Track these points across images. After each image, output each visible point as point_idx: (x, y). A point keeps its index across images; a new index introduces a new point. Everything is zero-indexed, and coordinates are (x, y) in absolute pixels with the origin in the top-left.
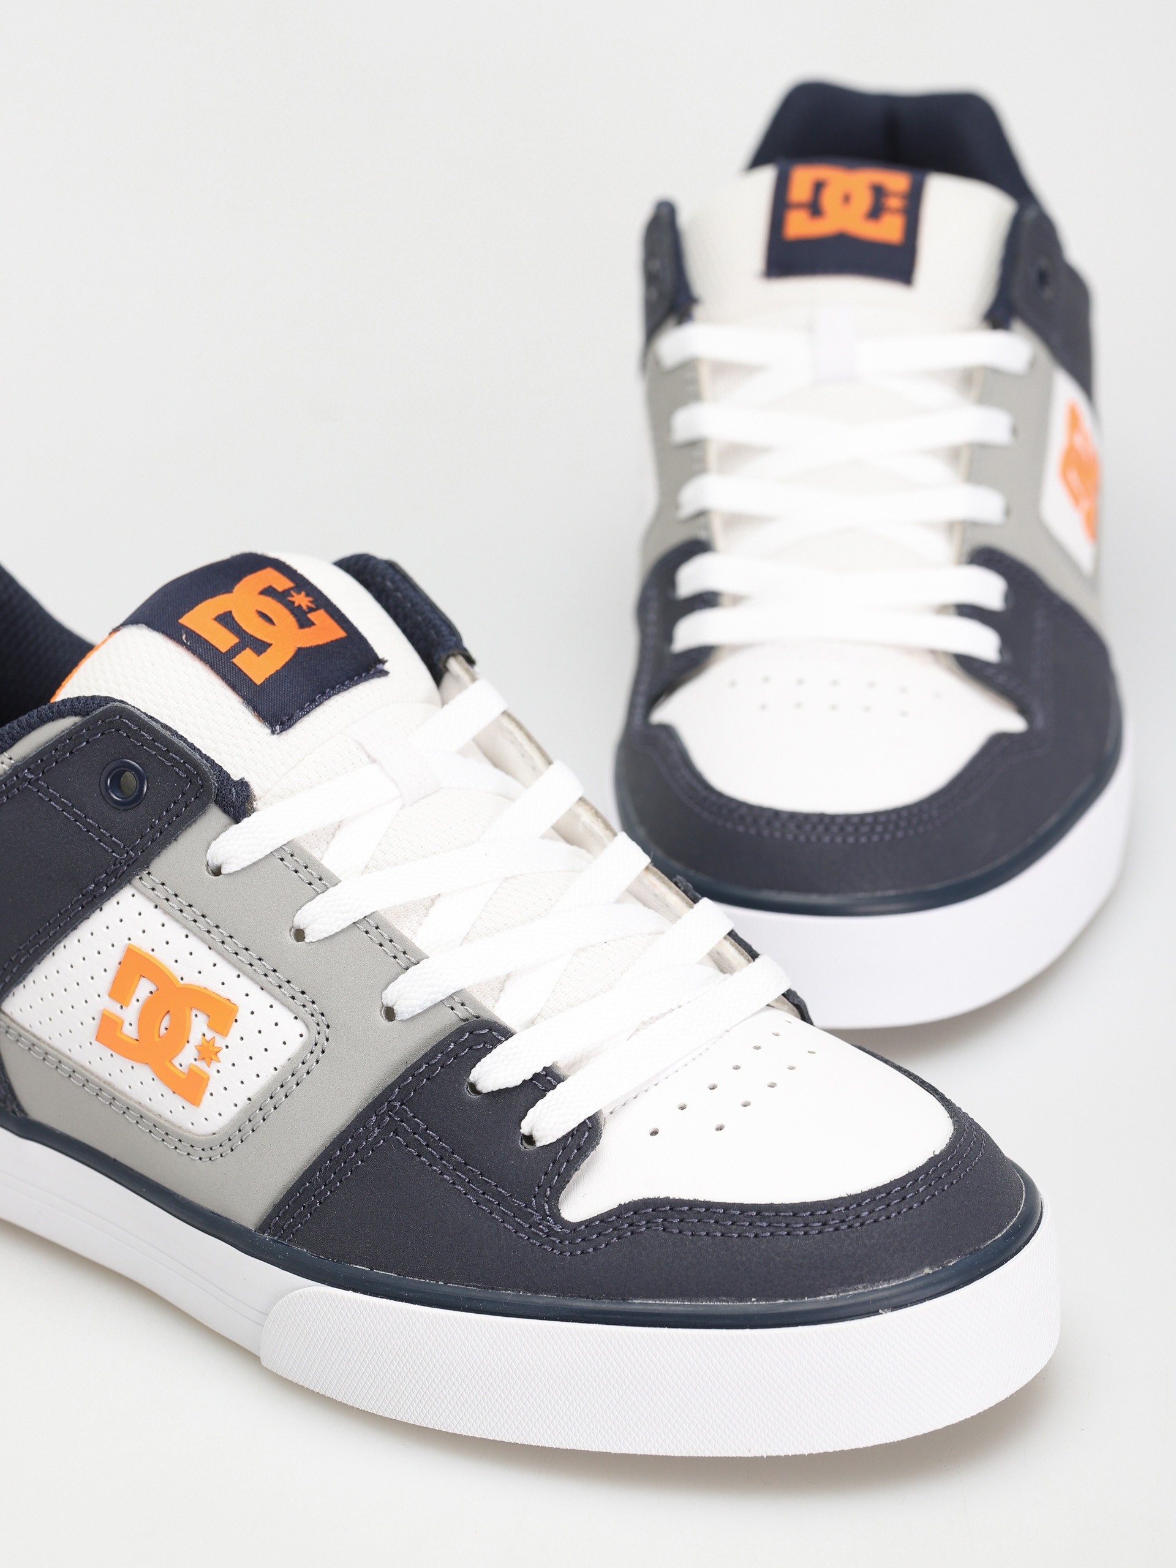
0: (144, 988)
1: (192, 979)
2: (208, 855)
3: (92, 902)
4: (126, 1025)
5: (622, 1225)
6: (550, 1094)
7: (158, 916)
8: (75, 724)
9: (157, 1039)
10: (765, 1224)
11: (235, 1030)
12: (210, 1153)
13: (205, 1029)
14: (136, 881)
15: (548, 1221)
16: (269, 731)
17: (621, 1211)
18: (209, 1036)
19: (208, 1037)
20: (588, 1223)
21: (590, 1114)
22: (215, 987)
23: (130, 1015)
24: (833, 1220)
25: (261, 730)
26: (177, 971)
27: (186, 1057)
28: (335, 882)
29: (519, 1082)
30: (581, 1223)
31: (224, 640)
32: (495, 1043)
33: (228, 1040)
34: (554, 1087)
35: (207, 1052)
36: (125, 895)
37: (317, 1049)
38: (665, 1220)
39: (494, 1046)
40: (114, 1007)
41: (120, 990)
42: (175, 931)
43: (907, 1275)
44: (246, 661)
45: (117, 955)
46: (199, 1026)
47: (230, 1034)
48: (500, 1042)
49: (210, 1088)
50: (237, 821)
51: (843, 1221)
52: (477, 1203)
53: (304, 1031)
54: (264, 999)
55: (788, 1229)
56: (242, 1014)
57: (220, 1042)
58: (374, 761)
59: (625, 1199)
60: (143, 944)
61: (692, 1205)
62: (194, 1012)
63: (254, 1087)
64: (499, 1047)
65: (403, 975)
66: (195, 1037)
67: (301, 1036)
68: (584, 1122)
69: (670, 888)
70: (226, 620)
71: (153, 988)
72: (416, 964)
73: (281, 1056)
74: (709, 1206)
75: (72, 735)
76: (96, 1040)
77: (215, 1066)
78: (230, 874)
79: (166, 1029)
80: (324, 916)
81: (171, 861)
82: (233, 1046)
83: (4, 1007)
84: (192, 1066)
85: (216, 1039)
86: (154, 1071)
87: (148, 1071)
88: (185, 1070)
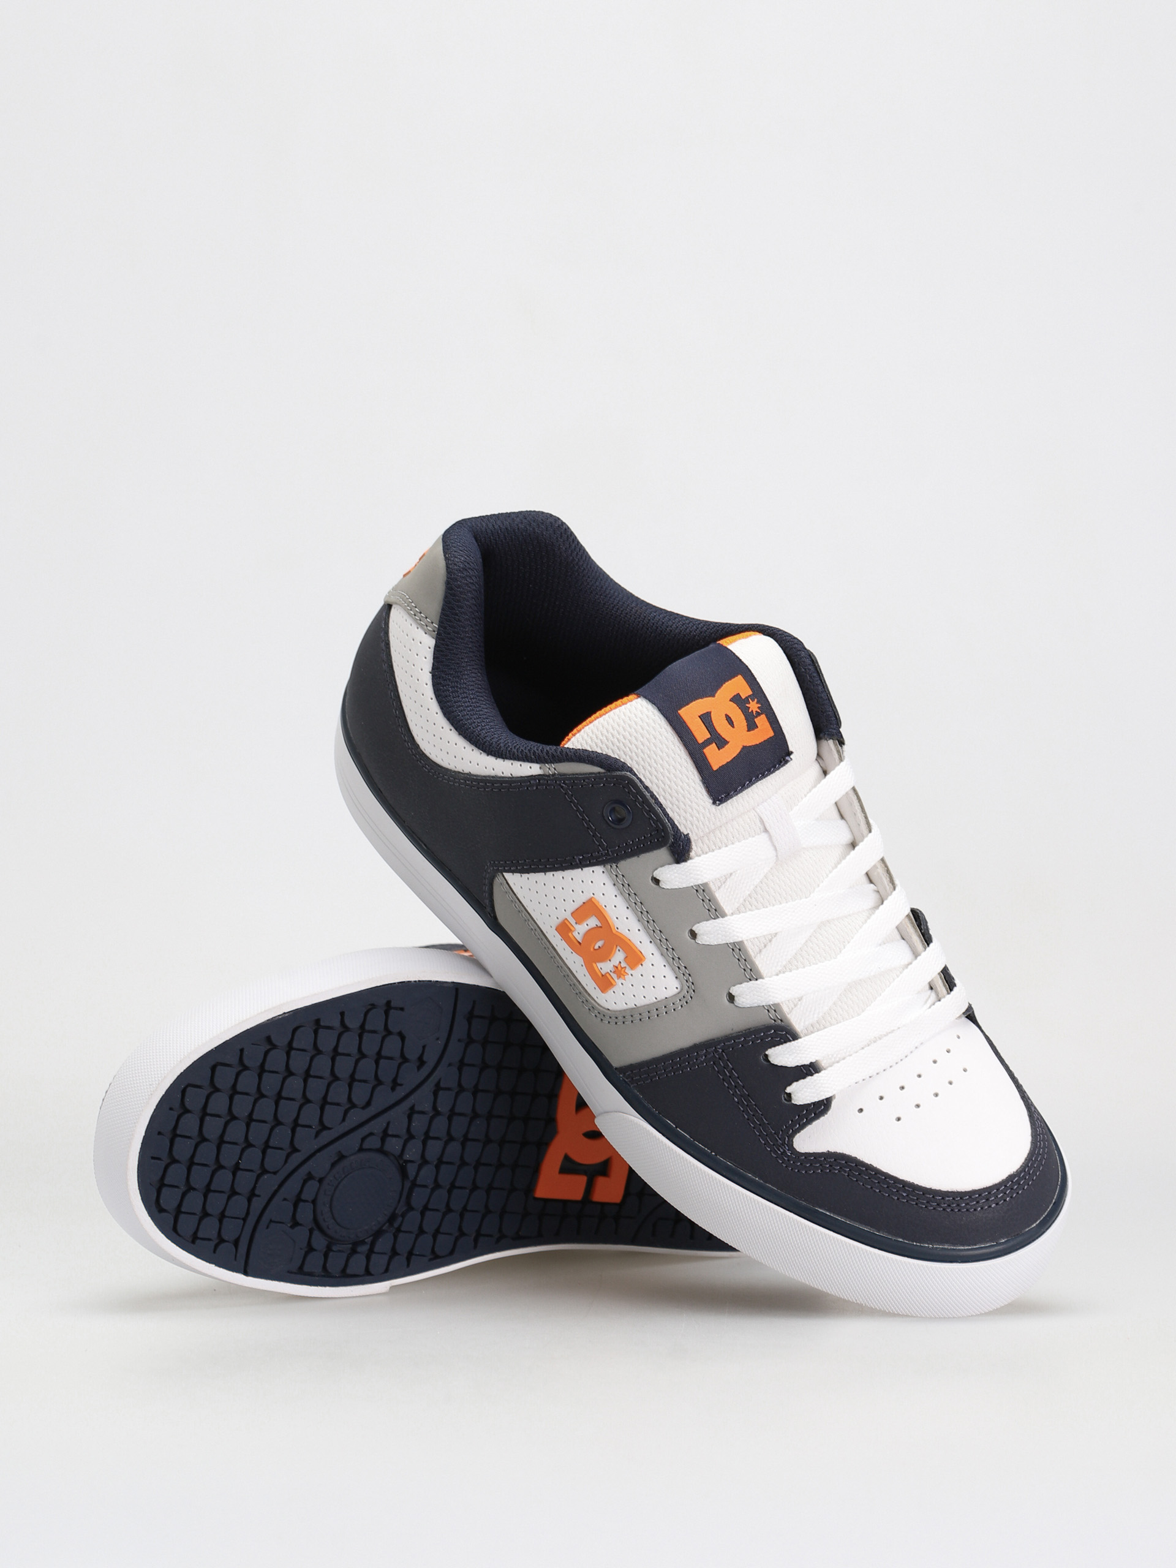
1: (623, 931)
2: (654, 872)
3: (578, 864)
4: (576, 933)
5: (826, 1164)
6: (809, 1078)
7: (615, 891)
9: (592, 949)
10: (905, 1194)
13: (622, 960)
14: (608, 866)
15: (785, 1147)
16: (711, 801)
18: (623, 965)
20: (807, 1155)
21: (828, 1096)
23: (580, 929)
24: (944, 1204)
25: (707, 800)
27: (605, 967)
28: (724, 915)
29: (794, 1066)
30: (802, 1153)
31: (701, 733)
32: (787, 1041)
34: (812, 1075)
35: (619, 971)
36: (599, 869)
37: (684, 1000)
38: (850, 1170)
39: (785, 1042)
41: (579, 915)
42: (621, 903)
43: (976, 1245)
44: (711, 752)
45: (584, 898)
46: (619, 957)
47: (636, 970)
48: (790, 1041)
49: (614, 989)
50: (678, 861)
51: (949, 1206)
52: (748, 1119)
53: (679, 987)
54: (662, 960)
55: (917, 1201)
56: (647, 963)
57: (628, 970)
58: (766, 831)
59: (831, 1149)
60: (601, 900)
61: (869, 1168)
62: (618, 948)
63: (640, 1002)
64: (788, 1044)
65: (746, 983)
66: (615, 961)
67: (677, 988)
68: (823, 1100)
69: (916, 931)
70: (706, 718)
71: (598, 924)
72: (758, 979)
73: (662, 994)
74: (878, 1172)
76: (557, 928)
77: (621, 980)
78: (664, 887)
79: (599, 947)
80: (710, 932)
81: (632, 866)
82: (635, 976)
83: (505, 876)
84: (608, 972)
85: (627, 968)
86: (584, 962)
87: (581, 960)
88: (602, 972)
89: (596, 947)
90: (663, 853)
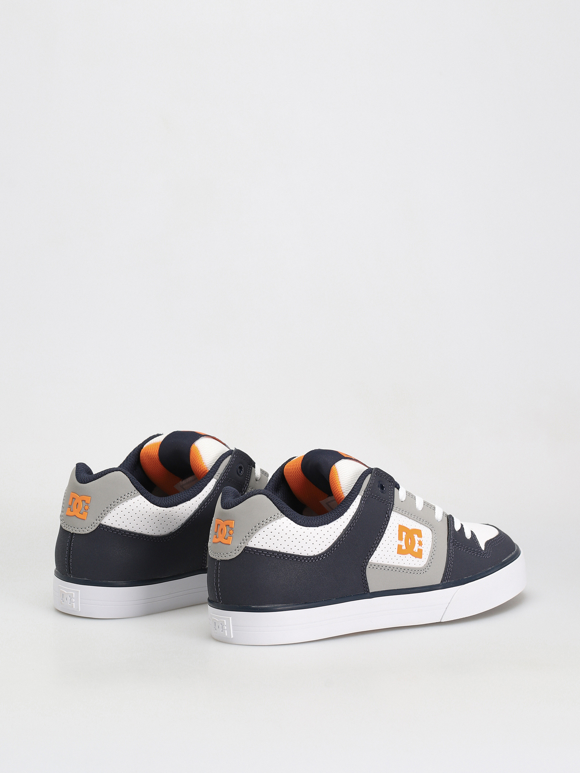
1: (411, 528)
4: (403, 546)
7: (400, 515)
8: (371, 476)
11: (423, 535)
12: (425, 570)
14: (393, 509)
15: (482, 552)
22: (415, 528)
26: (409, 527)
33: (423, 538)
35: (420, 543)
36: (392, 513)
41: (400, 538)
42: (403, 518)
45: (397, 528)
46: (416, 538)
49: (423, 553)
50: (399, 489)
53: (431, 531)
54: (424, 526)
56: (422, 531)
62: (415, 535)
63: (429, 548)
65: (435, 511)
66: (417, 542)
71: (406, 534)
73: (430, 538)
76: (397, 553)
81: (396, 502)
83: (370, 561)
84: (418, 549)
85: (421, 540)
86: (411, 554)
87: (409, 555)
88: (417, 551)
89: (410, 544)
90: (395, 489)
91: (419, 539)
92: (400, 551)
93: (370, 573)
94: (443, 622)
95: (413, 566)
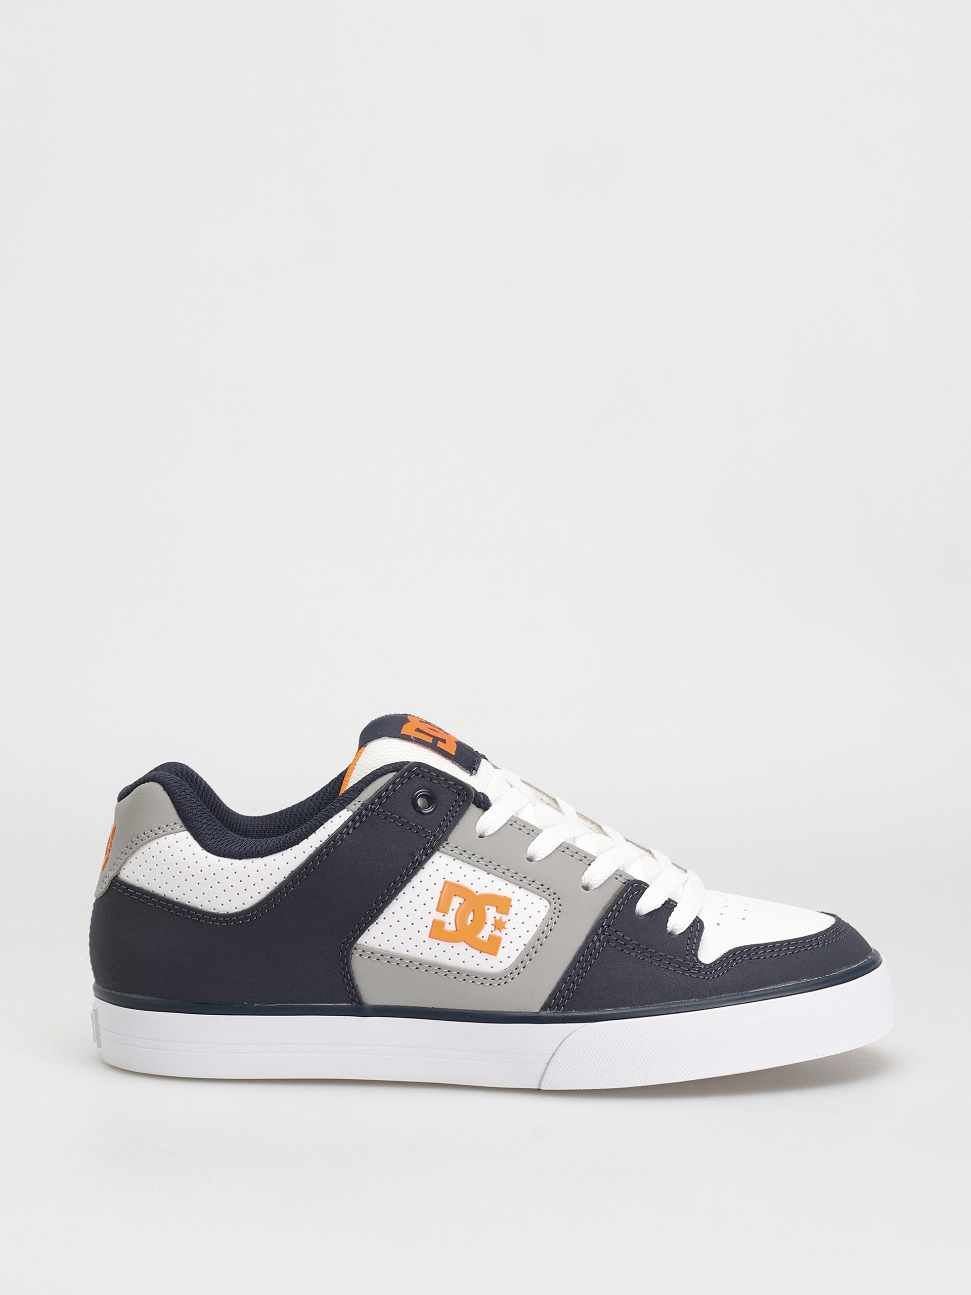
0: (456, 902)
1: (482, 891)
2: (476, 828)
3: (418, 865)
4: (447, 924)
5: (731, 962)
6: (675, 910)
7: (458, 863)
8: (394, 776)
9: (467, 928)
11: (512, 911)
12: (505, 980)
13: (496, 914)
14: (441, 849)
15: (697, 965)
16: (469, 773)
17: (726, 956)
19: (498, 918)
20: (715, 963)
21: (695, 916)
22: (495, 892)
23: (450, 918)
25: (466, 772)
26: (473, 889)
27: (486, 932)
28: (541, 831)
29: (661, 905)
30: (712, 964)
32: (642, 892)
33: (509, 917)
34: (675, 907)
35: (499, 925)
36: (436, 857)
37: (556, 911)
38: (748, 955)
39: (643, 894)
40: (439, 916)
41: (443, 907)
42: (468, 869)
45: (439, 888)
46: (491, 913)
47: (510, 913)
48: (646, 889)
49: (502, 944)
50: (485, 811)
52: (659, 965)
53: (548, 904)
54: (523, 892)
56: (514, 902)
57: (505, 918)
59: (726, 950)
60: (453, 879)
62: (487, 907)
63: (527, 938)
64: (645, 894)
65: (588, 868)
66: (490, 920)
67: (546, 906)
68: (694, 921)
71: (462, 900)
72: (594, 861)
73: (539, 919)
75: (393, 782)
76: (430, 937)
77: (504, 931)
78: (488, 836)
79: (471, 921)
80: (541, 848)
81: (458, 835)
82: (512, 919)
83: (360, 941)
84: (490, 935)
85: (503, 918)
86: (467, 943)
87: (463, 945)
88: (486, 939)
89: (469, 922)
90: (473, 809)
91: (498, 916)
92: (437, 931)
93: (360, 967)
94: (544, 1090)
95: (474, 967)
